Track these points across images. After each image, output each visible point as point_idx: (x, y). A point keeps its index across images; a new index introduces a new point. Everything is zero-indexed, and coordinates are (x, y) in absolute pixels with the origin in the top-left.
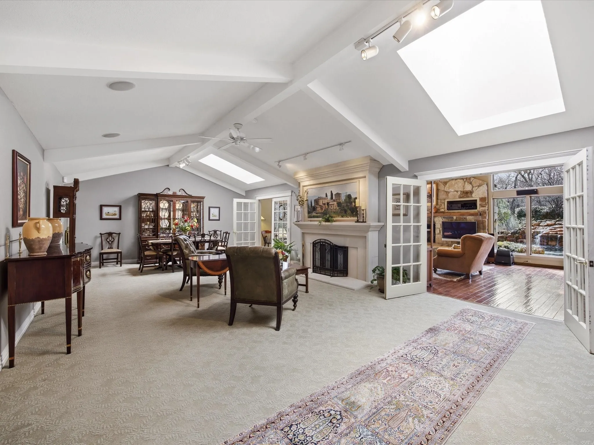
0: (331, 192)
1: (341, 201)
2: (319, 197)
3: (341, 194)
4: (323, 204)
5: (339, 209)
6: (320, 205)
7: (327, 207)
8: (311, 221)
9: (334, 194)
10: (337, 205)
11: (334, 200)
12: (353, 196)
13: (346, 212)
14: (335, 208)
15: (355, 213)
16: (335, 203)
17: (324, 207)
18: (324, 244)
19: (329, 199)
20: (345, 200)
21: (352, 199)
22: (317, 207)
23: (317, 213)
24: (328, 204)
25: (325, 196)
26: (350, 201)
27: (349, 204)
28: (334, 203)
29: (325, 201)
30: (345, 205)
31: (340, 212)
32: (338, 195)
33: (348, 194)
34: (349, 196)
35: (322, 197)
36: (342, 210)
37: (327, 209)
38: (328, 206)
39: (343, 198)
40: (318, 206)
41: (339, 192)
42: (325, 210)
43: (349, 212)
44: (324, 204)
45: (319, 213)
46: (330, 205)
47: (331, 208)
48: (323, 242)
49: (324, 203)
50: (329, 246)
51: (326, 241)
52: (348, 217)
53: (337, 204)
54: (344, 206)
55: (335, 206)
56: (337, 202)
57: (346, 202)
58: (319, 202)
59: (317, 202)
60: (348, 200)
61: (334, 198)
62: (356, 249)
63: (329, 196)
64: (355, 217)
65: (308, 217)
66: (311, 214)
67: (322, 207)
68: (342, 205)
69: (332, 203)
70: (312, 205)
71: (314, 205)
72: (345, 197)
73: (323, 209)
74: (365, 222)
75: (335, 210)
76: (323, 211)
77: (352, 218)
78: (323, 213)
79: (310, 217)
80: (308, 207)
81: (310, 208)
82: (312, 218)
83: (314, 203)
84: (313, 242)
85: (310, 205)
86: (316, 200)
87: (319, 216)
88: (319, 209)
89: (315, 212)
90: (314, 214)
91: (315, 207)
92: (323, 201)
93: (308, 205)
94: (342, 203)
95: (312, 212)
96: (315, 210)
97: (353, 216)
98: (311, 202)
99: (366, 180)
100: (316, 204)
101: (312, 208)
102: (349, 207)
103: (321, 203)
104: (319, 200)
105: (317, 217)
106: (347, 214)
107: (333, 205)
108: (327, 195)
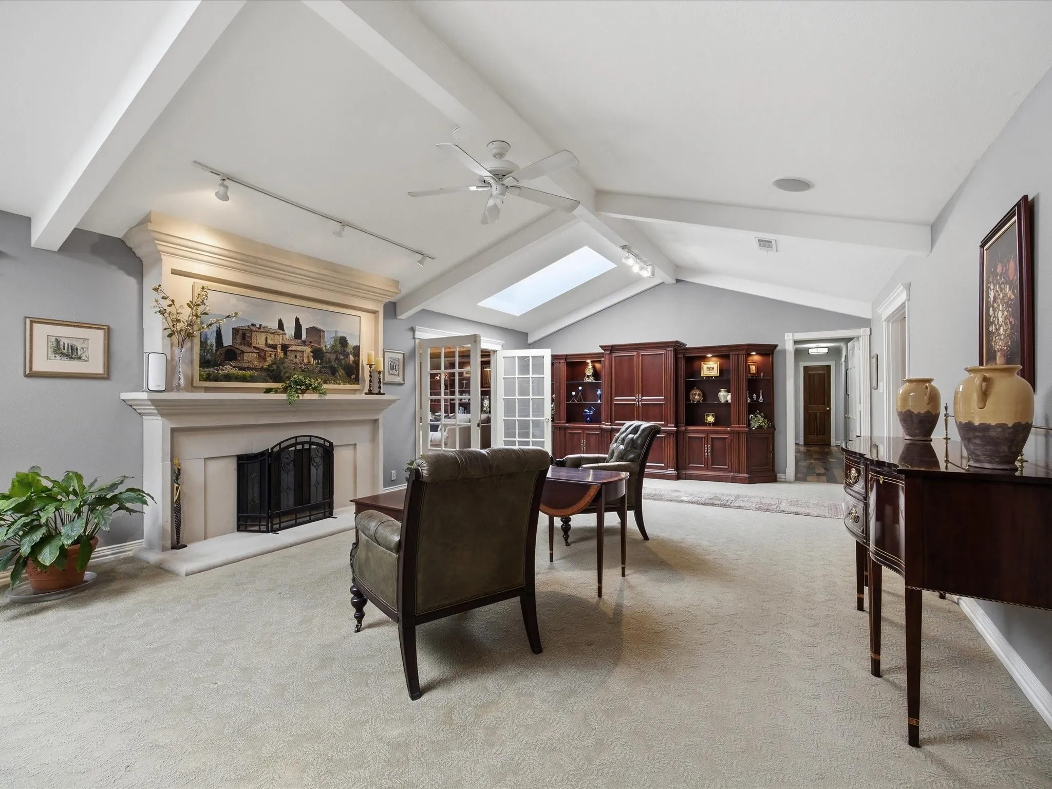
0: (297, 320)
1: (323, 346)
2: (253, 325)
3: (324, 331)
4: (267, 345)
5: (318, 363)
6: (255, 347)
7: (282, 355)
8: (207, 389)
9: (304, 328)
10: (312, 354)
11: (304, 342)
12: (352, 343)
13: (334, 371)
14: (306, 361)
15: (353, 377)
16: (308, 350)
17: (273, 353)
18: (306, 446)
19: (287, 337)
20: (333, 347)
21: (349, 347)
22: (243, 352)
23: (241, 369)
24: (285, 348)
25: (275, 326)
26: (345, 351)
27: (342, 357)
28: (303, 348)
29: (278, 340)
30: (333, 357)
31: (320, 372)
32: (315, 332)
33: (340, 335)
34: (343, 341)
35: (265, 327)
36: (325, 367)
37: (282, 361)
38: (285, 354)
39: (328, 343)
40: (249, 349)
41: (320, 327)
42: (274, 363)
43: (341, 372)
44: (274, 347)
45: (249, 369)
46: (292, 351)
47: (295, 360)
48: (303, 443)
49: (270, 342)
50: (321, 450)
51: (313, 440)
52: (340, 384)
53: (312, 352)
54: (329, 359)
55: (305, 355)
56: (313, 348)
57: (335, 352)
58: (251, 337)
59: (243, 335)
60: (339, 348)
61: (304, 337)
62: (352, 447)
63: (290, 330)
64: (354, 384)
65: (202, 378)
66: (216, 370)
67: (265, 355)
68: (324, 357)
69: (299, 348)
70: (222, 343)
71: (231, 344)
72: (333, 340)
73: (265, 359)
74: (384, 394)
75: (306, 365)
76: (266, 365)
77: (348, 386)
78: (267, 370)
79: (208, 378)
80: (203, 344)
81: (212, 350)
82: (221, 381)
83: (233, 339)
84: (272, 449)
85: (212, 340)
86: (240, 331)
87: (251, 376)
88: (250, 358)
89: (231, 365)
90: (228, 369)
91: (236, 348)
92: (266, 338)
93: (201, 339)
94: (326, 353)
95: (220, 365)
96: (236, 359)
97: (350, 383)
98: (215, 333)
99: (377, 319)
100: (240, 343)
101: (221, 351)
102: (343, 363)
103: (259, 341)
104: (254, 334)
105: (244, 379)
106: (337, 378)
107: (300, 354)
108: (281, 325)
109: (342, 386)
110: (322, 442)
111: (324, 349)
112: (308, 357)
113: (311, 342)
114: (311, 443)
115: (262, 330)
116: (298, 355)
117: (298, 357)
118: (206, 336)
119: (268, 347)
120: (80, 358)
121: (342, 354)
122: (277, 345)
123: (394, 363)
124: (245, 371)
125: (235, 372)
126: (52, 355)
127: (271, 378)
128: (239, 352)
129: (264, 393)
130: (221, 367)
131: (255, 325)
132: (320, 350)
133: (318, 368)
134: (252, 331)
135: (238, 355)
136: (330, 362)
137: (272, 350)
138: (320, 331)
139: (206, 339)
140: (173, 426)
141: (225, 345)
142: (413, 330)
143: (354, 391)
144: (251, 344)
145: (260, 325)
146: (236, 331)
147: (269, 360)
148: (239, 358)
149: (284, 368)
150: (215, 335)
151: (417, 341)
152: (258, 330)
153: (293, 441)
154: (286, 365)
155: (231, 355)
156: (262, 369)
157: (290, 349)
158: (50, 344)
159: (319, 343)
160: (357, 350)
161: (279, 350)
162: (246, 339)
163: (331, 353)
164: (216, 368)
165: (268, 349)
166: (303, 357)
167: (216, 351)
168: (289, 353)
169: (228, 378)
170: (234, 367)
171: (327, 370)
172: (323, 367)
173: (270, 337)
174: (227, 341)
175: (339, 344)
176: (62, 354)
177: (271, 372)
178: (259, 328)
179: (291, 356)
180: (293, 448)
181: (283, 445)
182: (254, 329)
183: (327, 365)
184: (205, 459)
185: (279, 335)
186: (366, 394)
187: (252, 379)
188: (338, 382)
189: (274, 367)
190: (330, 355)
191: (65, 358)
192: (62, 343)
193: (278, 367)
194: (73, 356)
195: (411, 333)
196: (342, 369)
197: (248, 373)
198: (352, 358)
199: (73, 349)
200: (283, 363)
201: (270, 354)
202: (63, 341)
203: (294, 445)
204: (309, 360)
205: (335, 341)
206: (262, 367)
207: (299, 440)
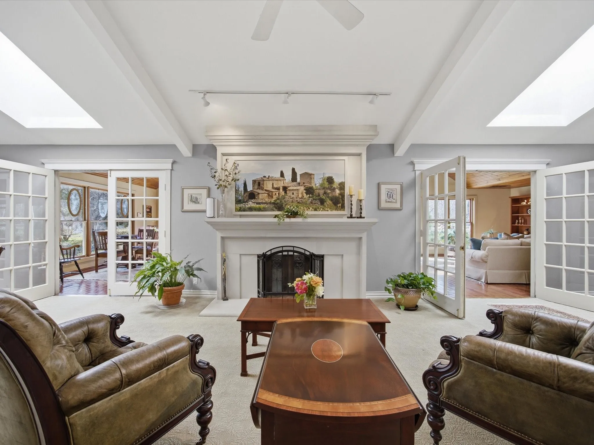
0: (293, 170)
1: (313, 185)
2: (265, 177)
3: (314, 175)
4: (273, 188)
5: (310, 197)
6: (266, 190)
7: (283, 193)
8: (241, 216)
9: (298, 174)
10: (305, 191)
11: (299, 184)
12: (337, 180)
13: (322, 202)
14: (300, 196)
15: (340, 205)
16: (302, 189)
18: (291, 253)
19: (287, 181)
20: (321, 185)
21: (335, 183)
22: (259, 194)
23: (257, 203)
24: (285, 189)
25: (279, 175)
26: (331, 187)
27: (329, 191)
28: (298, 188)
29: (281, 185)
30: (322, 192)
31: (311, 203)
32: (308, 176)
33: (327, 175)
34: (330, 180)
35: (271, 177)
36: (316, 200)
38: (286, 192)
39: (317, 182)
40: (262, 192)
41: (310, 172)
42: (278, 199)
43: (329, 202)
44: (278, 189)
45: (262, 203)
46: (290, 190)
47: (292, 196)
48: (288, 251)
49: (275, 186)
51: (296, 249)
52: (327, 211)
53: (305, 190)
54: (319, 193)
55: (300, 192)
56: (306, 186)
57: (324, 188)
58: (263, 184)
59: (259, 184)
60: (326, 185)
61: (298, 180)
62: (340, 257)
63: (288, 176)
64: (340, 210)
65: (236, 210)
66: (244, 205)
67: (272, 194)
68: (314, 192)
69: (295, 188)
70: (247, 190)
71: (252, 189)
72: (322, 180)
73: (272, 197)
74: (364, 218)
75: (301, 199)
76: (273, 200)
77: (335, 212)
78: (274, 203)
79: (240, 210)
80: (237, 191)
81: (242, 194)
82: (247, 211)
83: (253, 187)
84: (266, 253)
85: (242, 189)
86: (257, 181)
87: (264, 208)
88: (263, 197)
89: (252, 202)
90: (251, 204)
91: (255, 192)
92: (273, 183)
93: (236, 188)
94: (316, 189)
95: (246, 202)
96: (255, 198)
97: (337, 209)
98: (243, 184)
99: (361, 160)
100: (257, 188)
101: (247, 194)
102: (330, 195)
103: (268, 186)
104: (265, 182)
105: (259, 210)
106: (325, 206)
107: (296, 191)
108: (282, 175)
109: (330, 212)
110: (303, 251)
111: (314, 187)
112: (302, 193)
113: (304, 183)
114: (294, 252)
115: (270, 179)
116: (295, 193)
117: (295, 194)
118: (239, 186)
119: (274, 189)
120: (199, 203)
121: (330, 189)
122: (279, 187)
123: (391, 193)
124: (260, 205)
125: (254, 206)
126: (190, 202)
127: (276, 208)
128: (257, 194)
129: (274, 218)
130: (247, 203)
131: (266, 177)
132: (311, 188)
133: (310, 200)
134: (264, 180)
135: (256, 196)
136: (319, 195)
137: (277, 191)
138: (311, 175)
139: (239, 188)
140: (223, 236)
141: (248, 191)
142: (412, 164)
143: (341, 216)
144: (263, 188)
145: (269, 176)
146: (254, 182)
147: (275, 197)
148: (257, 198)
149: (285, 201)
150: (243, 185)
151: (418, 173)
152: (267, 179)
153: (281, 249)
154: (286, 199)
155: (252, 196)
156: (270, 203)
157: (289, 189)
158: (189, 197)
159: (310, 183)
160: (342, 186)
161: (281, 190)
162: (261, 186)
163: (320, 189)
164: (244, 204)
165: (274, 190)
166: (298, 194)
167: (244, 194)
168: (288, 192)
169: (251, 209)
170: (254, 203)
171: (317, 202)
172: (314, 199)
173: (275, 182)
174: (250, 188)
175: (327, 182)
176: (193, 201)
177: (277, 205)
178: (268, 178)
179: (289, 193)
180: (281, 254)
181: (273, 251)
182: (265, 179)
183: (317, 198)
184: (240, 255)
185: (281, 181)
186: (348, 217)
187: (265, 210)
188: (326, 209)
189: (278, 201)
190: (319, 190)
191: (194, 203)
192: (193, 197)
193: (281, 201)
194: (197, 202)
195: (411, 167)
196: (329, 200)
197: (262, 206)
198: (338, 192)
199: (196, 198)
200: (284, 198)
201: (276, 193)
202: (193, 195)
203: (282, 252)
204: (302, 195)
205: (324, 180)
206: (270, 202)
207: (284, 249)
